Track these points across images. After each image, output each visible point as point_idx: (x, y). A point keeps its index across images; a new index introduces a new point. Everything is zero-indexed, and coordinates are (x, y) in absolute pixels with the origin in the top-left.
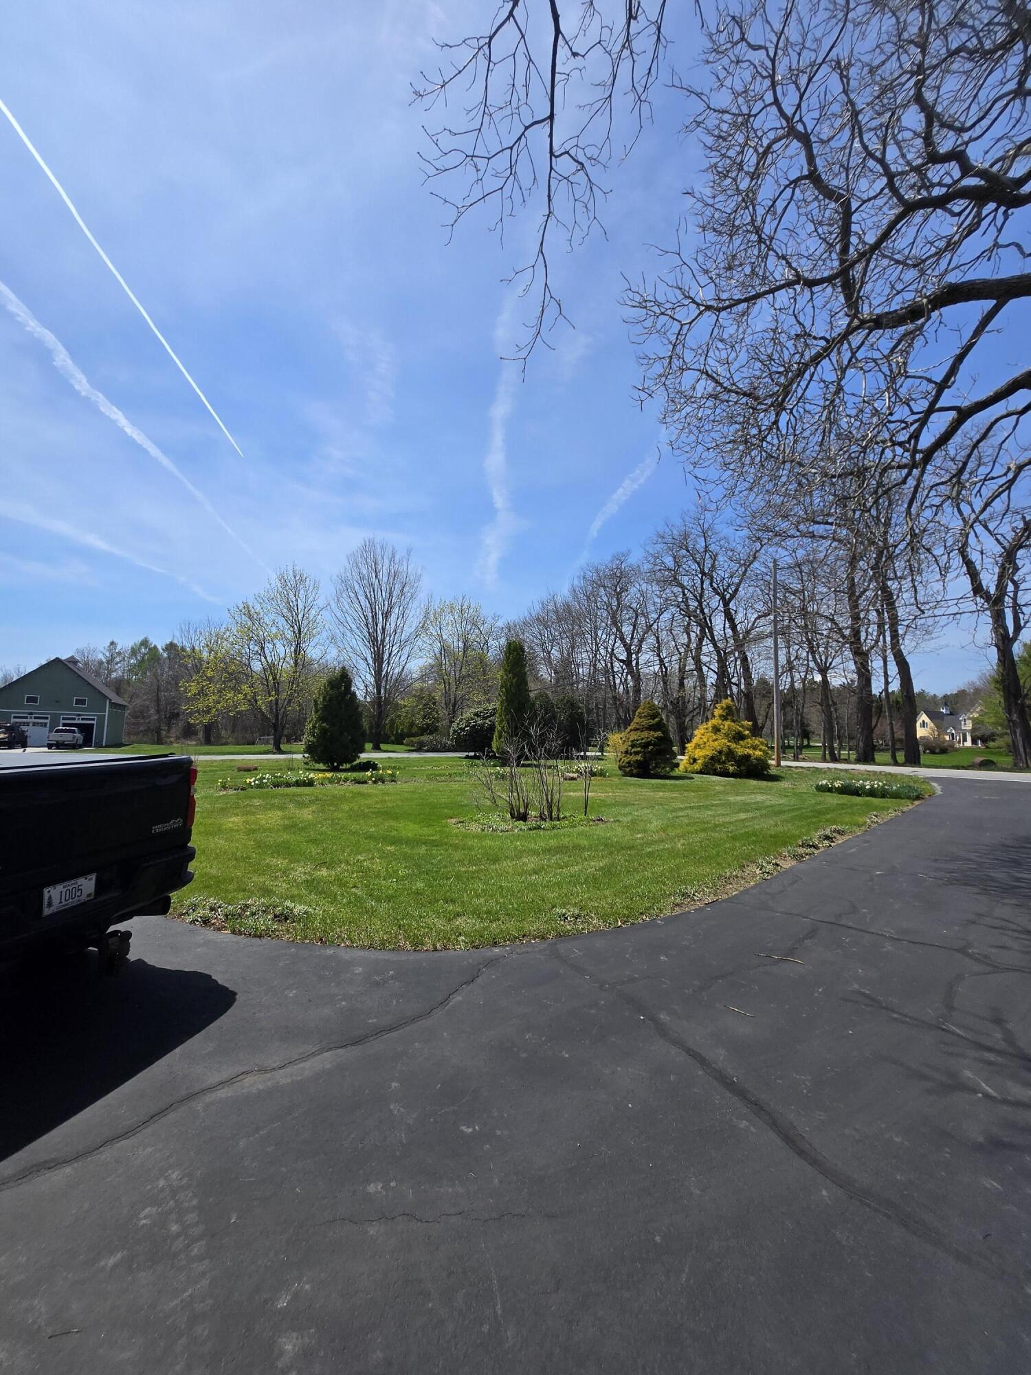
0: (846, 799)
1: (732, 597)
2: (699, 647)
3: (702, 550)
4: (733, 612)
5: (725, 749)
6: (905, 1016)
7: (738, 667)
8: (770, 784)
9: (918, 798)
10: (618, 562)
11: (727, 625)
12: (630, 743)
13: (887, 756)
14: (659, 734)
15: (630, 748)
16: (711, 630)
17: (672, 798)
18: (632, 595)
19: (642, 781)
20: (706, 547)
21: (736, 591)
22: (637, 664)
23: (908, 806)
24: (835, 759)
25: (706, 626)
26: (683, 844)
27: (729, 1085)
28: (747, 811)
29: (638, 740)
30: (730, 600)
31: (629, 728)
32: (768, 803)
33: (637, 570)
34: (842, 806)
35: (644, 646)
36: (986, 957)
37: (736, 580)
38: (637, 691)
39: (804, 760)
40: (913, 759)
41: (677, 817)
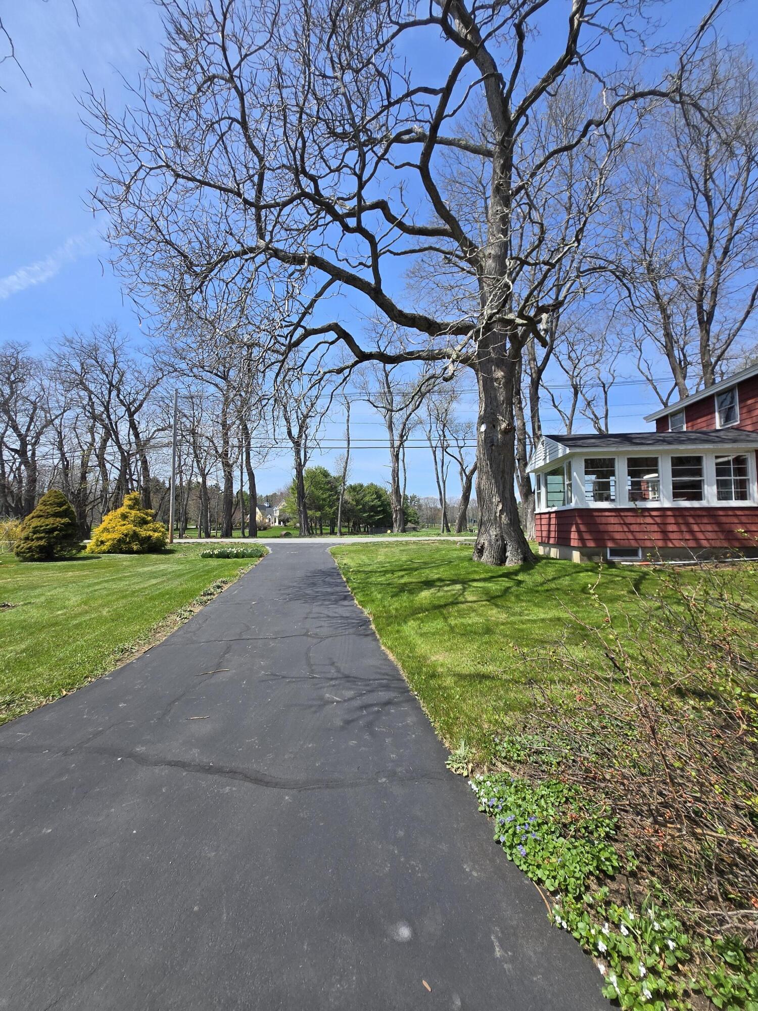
0: (221, 561)
1: (137, 410)
2: (103, 447)
3: (111, 365)
4: (137, 423)
5: (131, 533)
6: (292, 678)
7: (139, 468)
8: (167, 556)
9: (261, 556)
10: (13, 350)
11: (131, 432)
12: (31, 530)
13: (239, 533)
14: (66, 520)
15: (31, 534)
16: (116, 434)
17: (84, 576)
18: (30, 388)
19: (46, 564)
20: (115, 363)
21: (141, 405)
22: (34, 454)
23: (258, 561)
24: (208, 536)
25: (111, 432)
26: (109, 612)
27: (209, 770)
28: (155, 577)
29: (41, 527)
30: (135, 412)
31: (31, 515)
32: (170, 570)
33: (39, 366)
34: (221, 566)
35: (43, 439)
36: (316, 634)
37: (141, 397)
38: (33, 481)
39: (186, 538)
40: (253, 535)
41: (95, 591)
